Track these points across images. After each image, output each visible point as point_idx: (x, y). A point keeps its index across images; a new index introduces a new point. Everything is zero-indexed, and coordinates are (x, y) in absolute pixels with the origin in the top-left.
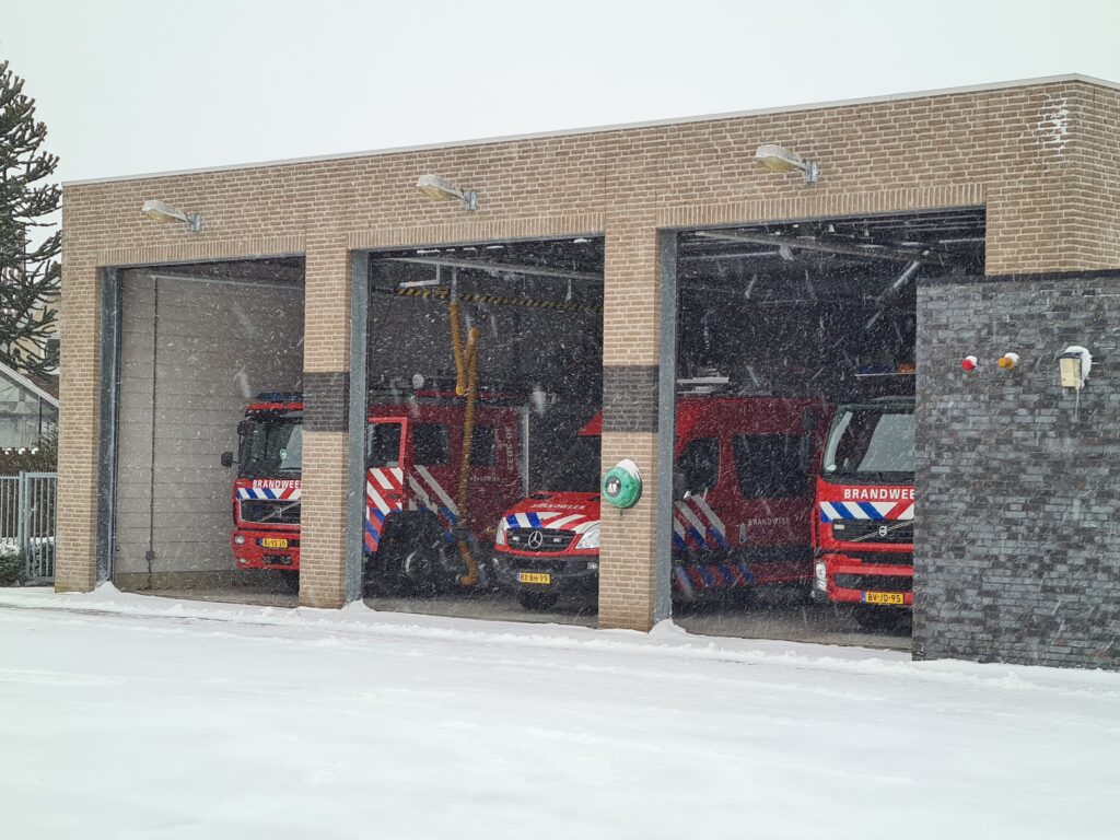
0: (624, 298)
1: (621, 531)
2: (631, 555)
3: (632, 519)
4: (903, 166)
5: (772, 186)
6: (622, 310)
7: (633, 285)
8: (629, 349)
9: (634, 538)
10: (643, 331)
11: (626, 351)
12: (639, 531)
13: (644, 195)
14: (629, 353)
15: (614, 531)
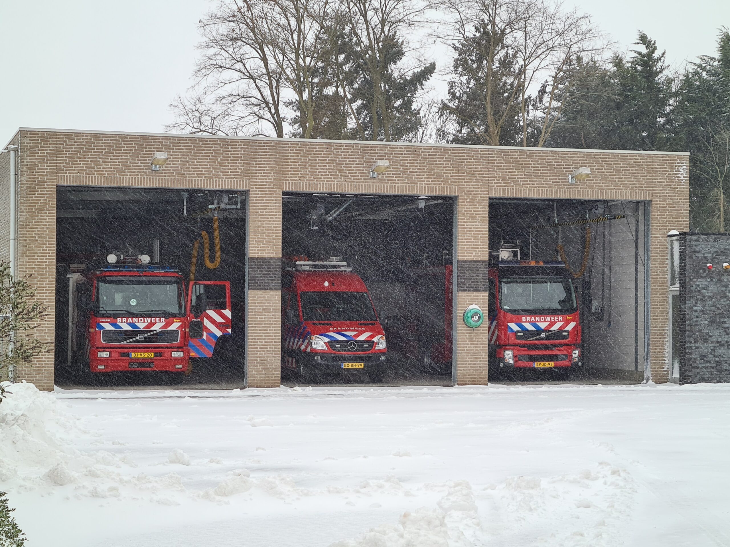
0: (471, 228)
1: (472, 338)
2: (477, 350)
3: (478, 333)
4: (615, 181)
5: (551, 183)
6: (469, 234)
7: (475, 222)
8: (474, 253)
9: (479, 342)
10: (482, 244)
11: (472, 253)
12: (482, 339)
13: (482, 180)
14: (474, 254)
15: (467, 339)
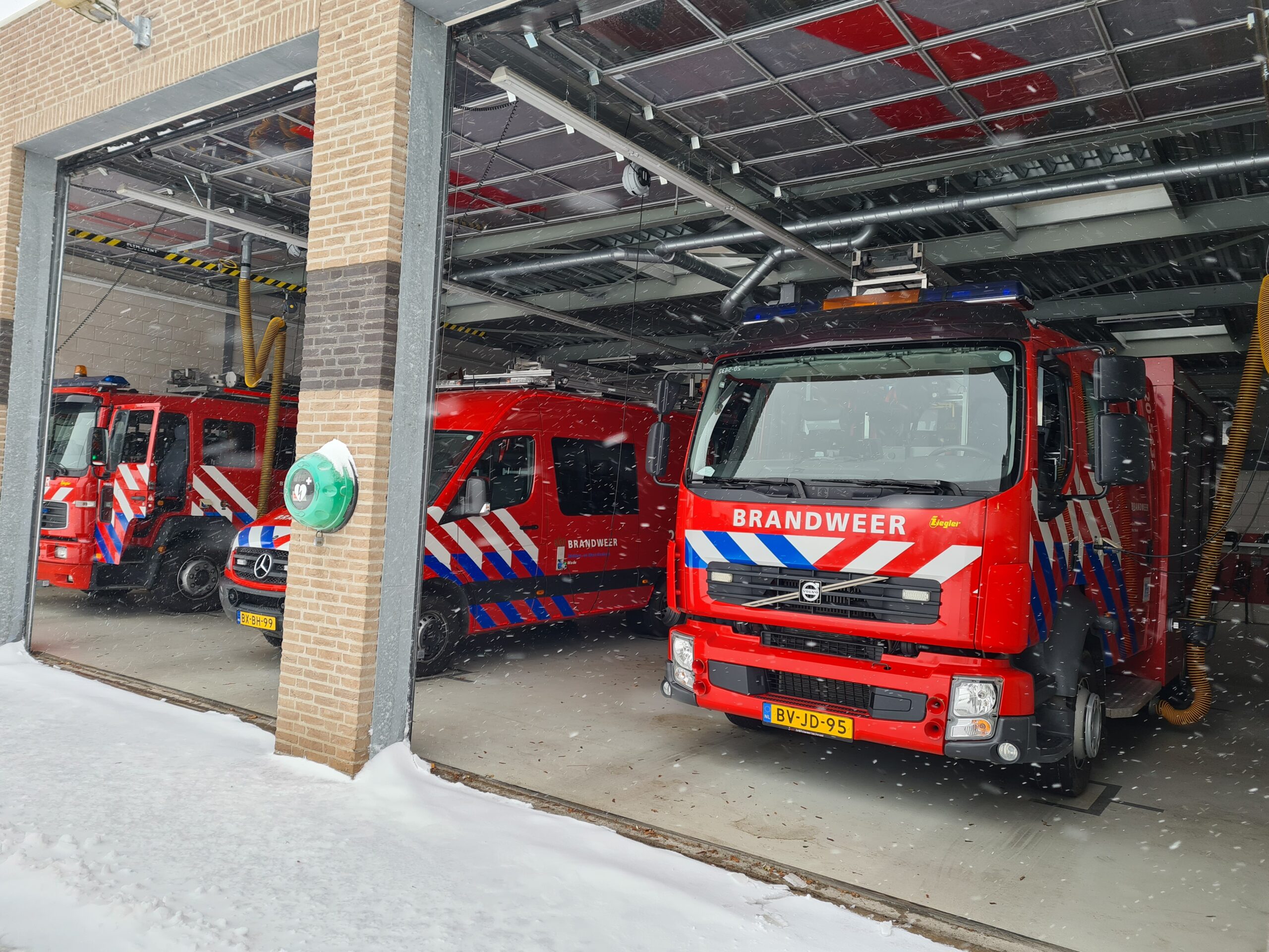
0: (344, 142)
1: (320, 573)
3: (338, 553)
6: (339, 165)
7: (359, 115)
8: (348, 236)
9: (342, 589)
10: (372, 197)
11: (343, 240)
12: (350, 577)
15: (308, 572)
